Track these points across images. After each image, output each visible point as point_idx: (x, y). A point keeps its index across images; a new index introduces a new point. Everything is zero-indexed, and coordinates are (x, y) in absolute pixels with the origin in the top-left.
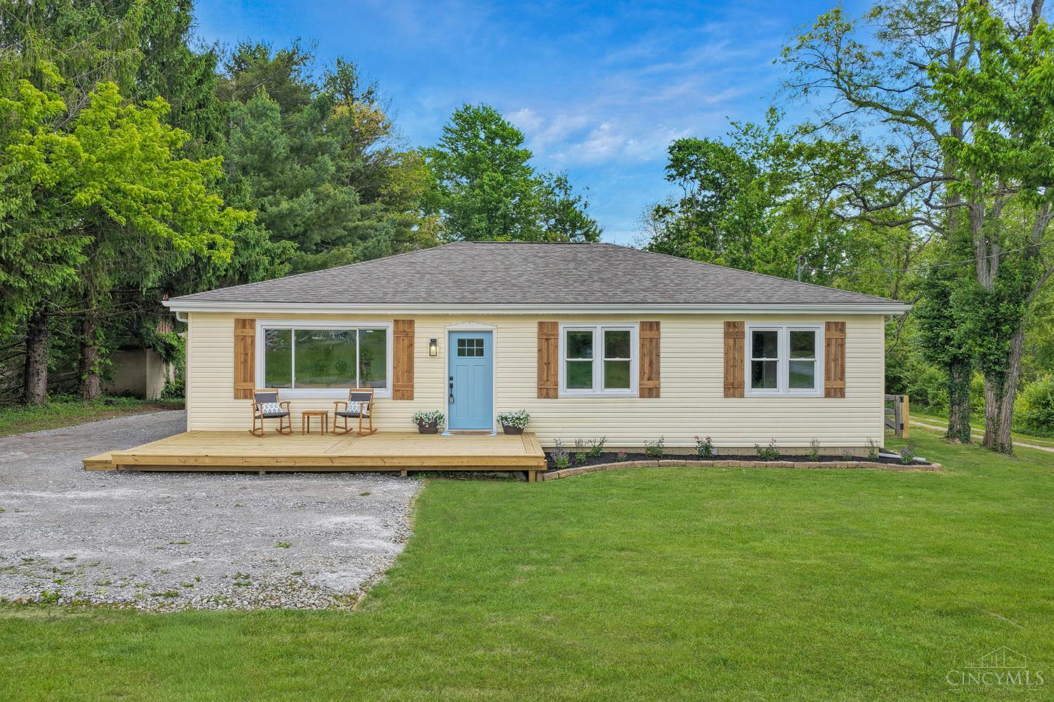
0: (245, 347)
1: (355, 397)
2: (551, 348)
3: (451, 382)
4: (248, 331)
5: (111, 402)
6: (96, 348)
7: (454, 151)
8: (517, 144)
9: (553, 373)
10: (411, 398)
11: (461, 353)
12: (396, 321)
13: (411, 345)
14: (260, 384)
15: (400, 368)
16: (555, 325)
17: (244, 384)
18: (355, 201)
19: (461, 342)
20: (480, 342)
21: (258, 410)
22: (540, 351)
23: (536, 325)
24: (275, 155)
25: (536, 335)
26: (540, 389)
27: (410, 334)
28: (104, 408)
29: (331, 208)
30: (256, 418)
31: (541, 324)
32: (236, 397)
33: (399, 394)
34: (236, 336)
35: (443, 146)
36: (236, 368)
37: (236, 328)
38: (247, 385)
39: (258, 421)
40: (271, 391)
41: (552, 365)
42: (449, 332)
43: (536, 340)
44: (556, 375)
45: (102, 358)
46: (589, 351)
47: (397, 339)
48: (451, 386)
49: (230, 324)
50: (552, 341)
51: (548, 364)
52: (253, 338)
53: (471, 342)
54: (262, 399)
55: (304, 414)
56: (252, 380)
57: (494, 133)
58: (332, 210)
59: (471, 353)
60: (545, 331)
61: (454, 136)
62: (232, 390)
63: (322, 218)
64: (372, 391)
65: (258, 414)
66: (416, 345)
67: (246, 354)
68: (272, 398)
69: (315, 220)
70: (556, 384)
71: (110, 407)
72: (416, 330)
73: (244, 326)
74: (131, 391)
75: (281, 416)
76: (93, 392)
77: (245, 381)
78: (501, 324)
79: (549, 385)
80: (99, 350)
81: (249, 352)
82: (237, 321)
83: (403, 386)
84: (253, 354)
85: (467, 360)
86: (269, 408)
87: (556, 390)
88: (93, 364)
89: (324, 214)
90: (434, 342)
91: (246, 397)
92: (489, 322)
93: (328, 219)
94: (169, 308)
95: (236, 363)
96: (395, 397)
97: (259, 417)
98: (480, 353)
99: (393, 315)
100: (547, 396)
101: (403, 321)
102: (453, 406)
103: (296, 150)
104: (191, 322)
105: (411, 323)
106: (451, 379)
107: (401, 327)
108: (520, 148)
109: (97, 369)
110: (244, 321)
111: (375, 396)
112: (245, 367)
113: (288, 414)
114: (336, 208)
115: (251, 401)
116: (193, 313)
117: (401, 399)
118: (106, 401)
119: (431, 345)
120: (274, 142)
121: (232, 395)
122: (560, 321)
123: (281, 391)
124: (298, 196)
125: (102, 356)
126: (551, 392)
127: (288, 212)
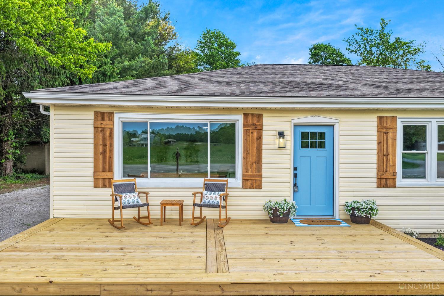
0: (104, 139)
1: (209, 187)
2: (390, 141)
3: (296, 172)
4: (106, 124)
5: (19, 177)
6: (10, 143)
7: (202, 52)
8: (233, 48)
9: (391, 164)
10: (259, 187)
11: (304, 146)
12: (246, 115)
13: (260, 138)
14: (118, 175)
15: (250, 159)
16: (394, 118)
17: (103, 173)
18: (166, 62)
19: (304, 135)
20: (322, 135)
21: (116, 200)
22: (379, 143)
23: (375, 120)
24: (121, 35)
25: (375, 129)
26: (379, 179)
27: (259, 128)
28: (13, 182)
29: (152, 66)
30: (115, 208)
31: (380, 118)
32: (96, 186)
33: (249, 183)
34: (95, 128)
35: (197, 49)
36: (95, 158)
37: (95, 120)
38: (107, 175)
39: (117, 212)
40: (129, 180)
41: (391, 157)
42: (295, 126)
43: (375, 133)
44: (394, 165)
45: (14, 149)
46: (423, 144)
47: (246, 131)
48: (295, 176)
49: (90, 116)
50: (391, 135)
51: (387, 156)
52: (111, 129)
53: (313, 135)
54: (121, 189)
55: (162, 204)
56: (111, 169)
57: (221, 43)
58: (153, 67)
59: (313, 145)
60: (385, 125)
61: (203, 45)
62: (92, 179)
63: (147, 72)
64: (227, 181)
65: (117, 204)
66: (264, 137)
67: (105, 145)
68: (131, 188)
69: (143, 73)
70: (395, 174)
71: (19, 181)
72: (264, 123)
73: (103, 119)
74: (36, 169)
75: (139, 206)
76: (8, 172)
77: (104, 171)
78: (344, 118)
79: (388, 175)
80: (12, 144)
81: (108, 143)
82: (96, 114)
83: (253, 176)
84: (111, 145)
85: (309, 152)
86: (128, 198)
87: (394, 180)
88: (8, 153)
89: (148, 69)
90: (281, 135)
91: (105, 186)
92: (332, 116)
93: (150, 72)
94: (30, 99)
95: (95, 153)
96: (244, 187)
97: (118, 208)
98: (321, 145)
99: (243, 109)
100: (386, 186)
101: (252, 115)
102: (298, 194)
103: (132, 35)
104: (53, 114)
105: (260, 116)
106: (295, 169)
107: (250, 120)
108: (235, 50)
109: (11, 156)
110: (103, 113)
111: (229, 185)
112: (104, 157)
113: (147, 205)
114: (155, 66)
115: (110, 189)
116: (55, 105)
117: (250, 188)
118: (16, 177)
119: (279, 138)
120: (120, 27)
121: (92, 184)
122: (398, 115)
123: (138, 180)
124: (134, 59)
125: (14, 148)
126: (390, 182)
127: (128, 67)
